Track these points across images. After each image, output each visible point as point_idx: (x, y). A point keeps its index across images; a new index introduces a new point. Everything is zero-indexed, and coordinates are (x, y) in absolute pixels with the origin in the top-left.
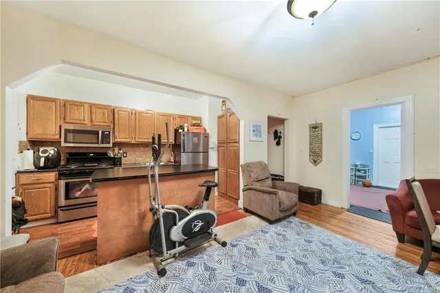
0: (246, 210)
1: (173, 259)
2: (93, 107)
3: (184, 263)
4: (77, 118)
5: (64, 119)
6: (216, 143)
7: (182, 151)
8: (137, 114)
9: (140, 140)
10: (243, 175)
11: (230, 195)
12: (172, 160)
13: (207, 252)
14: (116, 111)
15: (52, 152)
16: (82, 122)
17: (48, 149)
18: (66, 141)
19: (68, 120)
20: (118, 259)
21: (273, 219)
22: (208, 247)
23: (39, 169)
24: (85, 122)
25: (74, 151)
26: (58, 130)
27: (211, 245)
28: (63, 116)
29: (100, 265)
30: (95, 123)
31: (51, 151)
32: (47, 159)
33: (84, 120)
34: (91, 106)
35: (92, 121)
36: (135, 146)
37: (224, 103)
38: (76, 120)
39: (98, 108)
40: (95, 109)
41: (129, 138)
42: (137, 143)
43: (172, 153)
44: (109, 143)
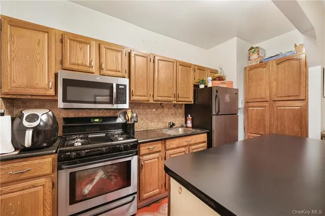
2: (102, 46)
4: (80, 62)
5: (62, 63)
7: (214, 113)
8: (156, 63)
9: (160, 98)
14: (132, 55)
15: (44, 118)
16: (87, 69)
17: (38, 112)
18: (65, 99)
19: (67, 65)
23: (23, 152)
24: (91, 70)
25: (71, 115)
26: (52, 80)
28: (59, 59)
31: (43, 116)
32: (37, 131)
33: (91, 66)
35: (101, 68)
36: (147, 107)
37: (253, 50)
38: (78, 65)
39: (110, 49)
40: (105, 50)
41: (146, 95)
42: (154, 102)
43: (189, 115)
44: (125, 103)
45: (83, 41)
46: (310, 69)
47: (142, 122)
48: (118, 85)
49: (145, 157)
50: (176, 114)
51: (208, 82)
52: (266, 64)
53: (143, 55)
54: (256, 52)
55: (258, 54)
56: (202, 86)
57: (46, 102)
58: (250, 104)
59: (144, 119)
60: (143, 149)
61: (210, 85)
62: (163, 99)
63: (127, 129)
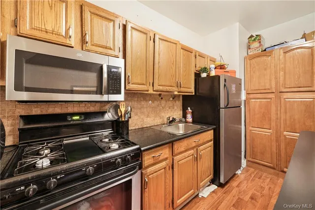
2: (86, 9)
4: (49, 28)
5: (15, 25)
7: (221, 105)
9: (161, 88)
14: (129, 28)
16: (61, 40)
18: (18, 87)
19: (26, 28)
24: (68, 42)
25: (36, 111)
28: (10, 17)
30: (90, 47)
35: (83, 41)
36: (142, 99)
37: (253, 38)
38: (47, 32)
39: (97, 15)
40: (91, 15)
41: (144, 82)
42: (154, 93)
43: (189, 108)
47: (136, 117)
49: (149, 170)
50: (173, 106)
51: (210, 71)
52: (271, 52)
53: (142, 30)
54: (256, 40)
55: (260, 42)
56: (204, 75)
58: (252, 96)
59: (139, 114)
60: (147, 159)
61: (213, 73)
62: (165, 88)
63: (119, 128)
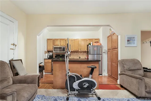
0: (122, 86)
1: (74, 96)
3: (78, 99)
6: (107, 50)
7: (89, 54)
8: (73, 40)
9: (74, 50)
10: (119, 66)
11: (113, 76)
12: (86, 58)
13: (89, 99)
17: (50, 53)
20: (59, 89)
21: (139, 96)
22: (91, 97)
23: (48, 58)
25: (57, 54)
26: (53, 48)
27: (93, 97)
29: (54, 89)
30: (61, 45)
32: (50, 55)
34: (60, 39)
44: (65, 51)
45: (57, 40)
46: (118, 36)
48: (63, 48)
50: (83, 54)
57: (52, 52)
